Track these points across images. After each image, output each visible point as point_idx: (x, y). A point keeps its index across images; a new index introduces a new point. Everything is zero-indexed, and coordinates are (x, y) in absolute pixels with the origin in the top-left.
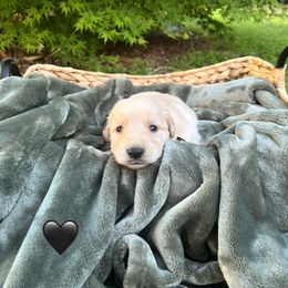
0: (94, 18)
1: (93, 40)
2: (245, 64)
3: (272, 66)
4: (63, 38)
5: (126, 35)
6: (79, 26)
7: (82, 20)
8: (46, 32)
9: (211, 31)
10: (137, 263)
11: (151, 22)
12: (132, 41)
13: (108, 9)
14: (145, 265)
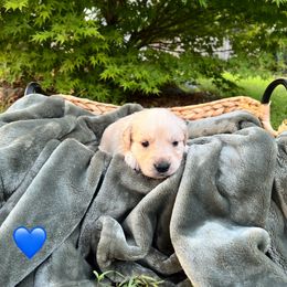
0: (118, 71)
1: (117, 90)
2: (237, 103)
3: (259, 103)
4: (91, 86)
5: (143, 85)
6: (104, 75)
7: (106, 71)
8: (77, 81)
9: (225, 90)
10: (107, 235)
11: (168, 76)
12: (148, 90)
13: (130, 65)
14: (115, 237)
